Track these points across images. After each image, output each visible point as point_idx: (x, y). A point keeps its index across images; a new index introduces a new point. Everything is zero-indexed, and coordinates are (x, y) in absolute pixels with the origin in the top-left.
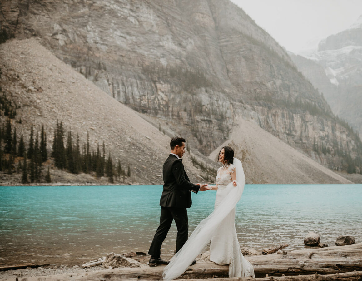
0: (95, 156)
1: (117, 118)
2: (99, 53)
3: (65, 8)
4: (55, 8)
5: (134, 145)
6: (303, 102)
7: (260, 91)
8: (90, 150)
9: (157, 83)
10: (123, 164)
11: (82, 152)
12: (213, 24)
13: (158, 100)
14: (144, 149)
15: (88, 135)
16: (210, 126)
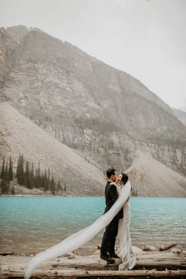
0: (44, 177)
1: (58, 152)
2: (47, 110)
3: (26, 83)
4: (21, 83)
5: (68, 169)
6: (182, 141)
7: (153, 133)
8: (40, 173)
9: (84, 129)
10: (62, 182)
11: (35, 174)
12: (120, 91)
13: (85, 140)
14: (75, 173)
15: (39, 163)
16: (119, 157)
